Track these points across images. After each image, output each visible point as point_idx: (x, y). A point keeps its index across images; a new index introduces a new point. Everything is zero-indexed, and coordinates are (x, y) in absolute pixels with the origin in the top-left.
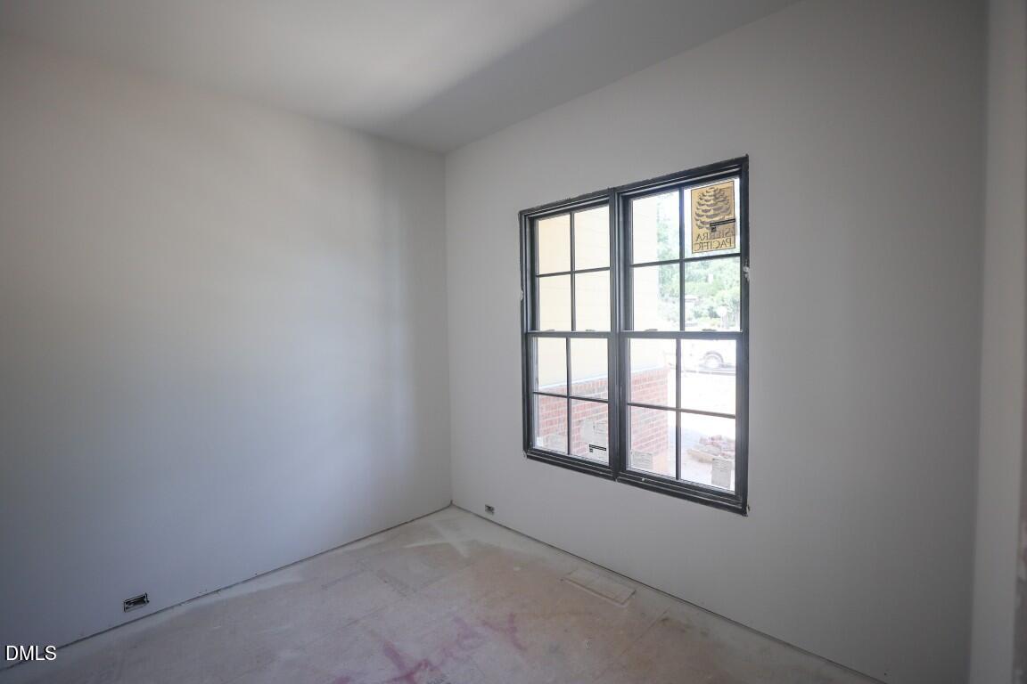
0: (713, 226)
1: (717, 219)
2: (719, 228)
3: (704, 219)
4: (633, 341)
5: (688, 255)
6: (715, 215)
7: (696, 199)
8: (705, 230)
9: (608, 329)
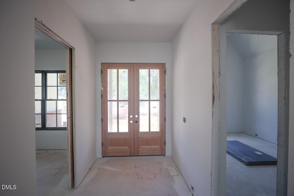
0: (63, 81)
1: (64, 80)
2: (64, 81)
3: (62, 79)
4: (47, 101)
5: (59, 85)
6: (64, 79)
7: (60, 76)
8: (62, 81)
9: (41, 99)
